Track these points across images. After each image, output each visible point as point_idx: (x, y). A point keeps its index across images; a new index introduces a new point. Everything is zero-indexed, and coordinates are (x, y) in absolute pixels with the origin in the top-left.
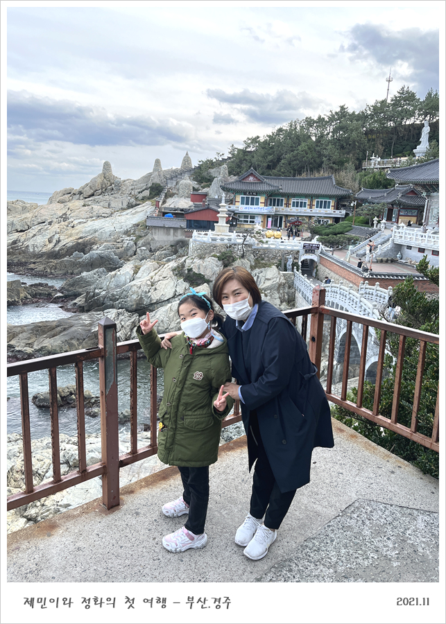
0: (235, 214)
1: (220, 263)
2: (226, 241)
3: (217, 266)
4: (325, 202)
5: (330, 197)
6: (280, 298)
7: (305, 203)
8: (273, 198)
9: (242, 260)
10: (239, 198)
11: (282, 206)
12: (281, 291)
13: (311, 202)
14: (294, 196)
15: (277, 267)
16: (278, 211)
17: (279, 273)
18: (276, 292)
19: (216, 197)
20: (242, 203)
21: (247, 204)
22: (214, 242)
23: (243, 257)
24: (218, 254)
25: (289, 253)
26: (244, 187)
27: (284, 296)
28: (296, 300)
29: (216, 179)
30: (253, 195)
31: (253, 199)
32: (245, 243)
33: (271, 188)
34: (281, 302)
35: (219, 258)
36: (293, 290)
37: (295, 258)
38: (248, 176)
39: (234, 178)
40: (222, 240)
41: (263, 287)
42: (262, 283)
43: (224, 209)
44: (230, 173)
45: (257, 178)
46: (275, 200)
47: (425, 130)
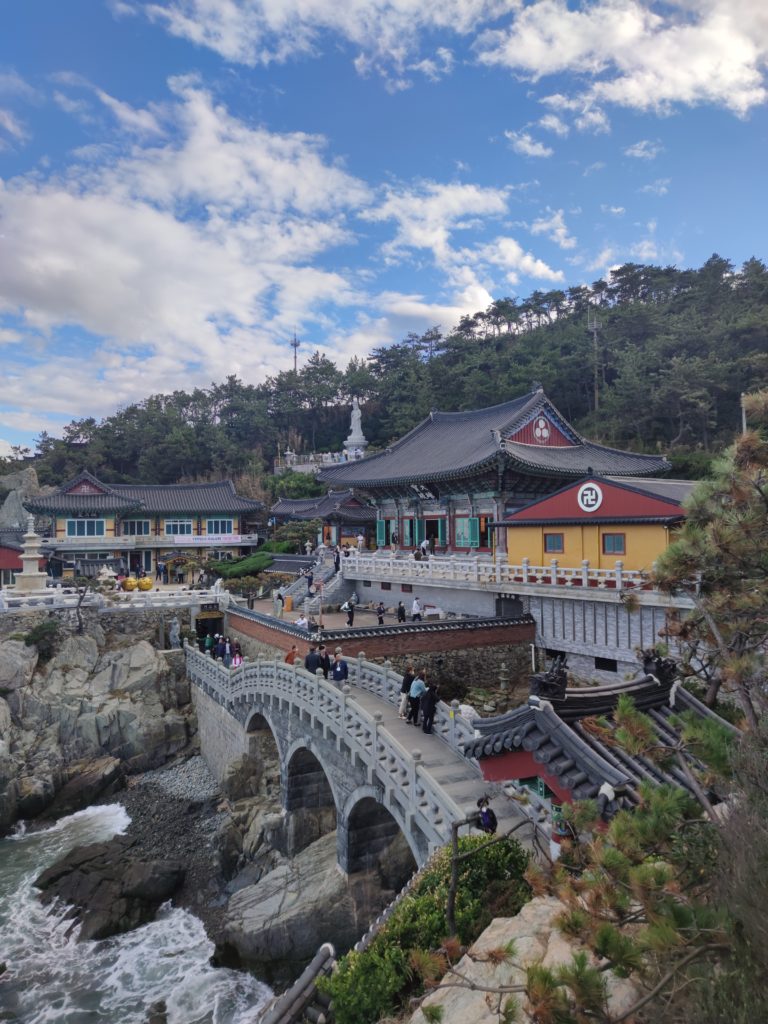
0: (57, 553)
1: (31, 650)
2: (42, 606)
3: (24, 657)
4: (223, 523)
5: (231, 514)
6: (162, 702)
7: (189, 526)
8: (129, 520)
9: (79, 638)
10: (63, 524)
11: (147, 532)
12: (163, 689)
13: (199, 523)
14: (168, 515)
15: (152, 642)
16: (142, 543)
17: (156, 655)
18: (153, 692)
19: (16, 525)
20: (71, 532)
21: (81, 533)
22: (14, 610)
23: (80, 631)
24: (25, 633)
25: (171, 615)
26: (73, 505)
27: (170, 696)
28: (193, 701)
29: (12, 493)
30: (90, 517)
31: (91, 524)
32: (83, 604)
33: (125, 504)
34: (166, 709)
35: (29, 641)
36: (186, 683)
37: (184, 623)
38: (80, 484)
39: (50, 490)
40: (33, 603)
41: (126, 685)
42: (125, 678)
43: (33, 545)
44: (42, 482)
45: (96, 487)
46: (133, 523)
47: (356, 414)
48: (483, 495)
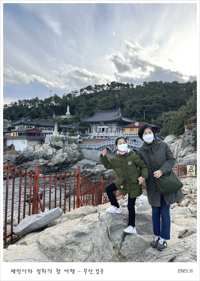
3: (62, 143)
10: (25, 127)
13: (46, 128)
24: (61, 140)
26: (28, 123)
30: (31, 126)
38: (28, 119)
45: (31, 120)
47: (68, 108)
48: (113, 124)
